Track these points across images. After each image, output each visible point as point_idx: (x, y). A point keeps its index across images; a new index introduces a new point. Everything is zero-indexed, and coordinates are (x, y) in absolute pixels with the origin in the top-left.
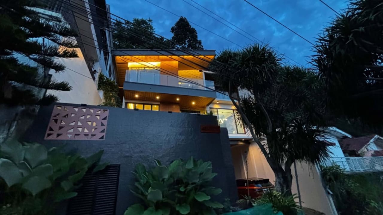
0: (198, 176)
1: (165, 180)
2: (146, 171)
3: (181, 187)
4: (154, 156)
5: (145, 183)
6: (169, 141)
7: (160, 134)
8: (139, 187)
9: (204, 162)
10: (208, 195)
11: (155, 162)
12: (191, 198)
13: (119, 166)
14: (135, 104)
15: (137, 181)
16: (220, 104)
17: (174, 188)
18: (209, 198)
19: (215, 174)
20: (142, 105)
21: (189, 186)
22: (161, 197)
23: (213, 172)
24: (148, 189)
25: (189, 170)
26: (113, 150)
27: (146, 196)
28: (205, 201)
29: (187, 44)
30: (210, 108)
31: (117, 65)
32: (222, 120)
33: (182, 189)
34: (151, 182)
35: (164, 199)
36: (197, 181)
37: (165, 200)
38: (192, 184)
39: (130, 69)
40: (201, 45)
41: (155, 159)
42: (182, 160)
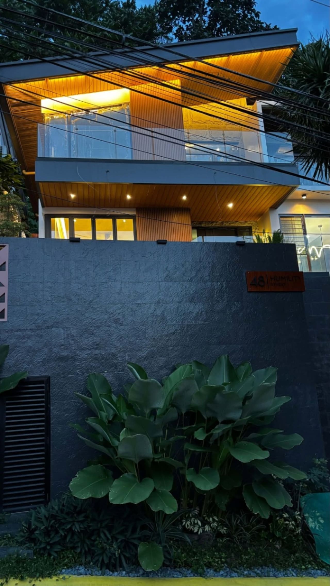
0: (240, 404)
1: (158, 413)
2: (110, 391)
3: (197, 429)
4: (129, 355)
5: (111, 419)
6: (163, 318)
7: (139, 302)
8: (98, 428)
9: (255, 369)
10: (264, 449)
11: (131, 369)
12: (222, 455)
13: (47, 381)
14: (70, 217)
15: (92, 413)
16: (309, 202)
17: (182, 433)
18: (266, 455)
19: (285, 400)
20: (89, 221)
21: (216, 427)
22: (148, 451)
23: (278, 394)
24: (119, 434)
25: (217, 390)
26: (30, 343)
27: (115, 449)
28: (256, 461)
29: (209, 13)
30: (282, 216)
31: (12, 109)
32: (319, 250)
33: (200, 435)
34: (124, 415)
35: (157, 456)
36: (236, 415)
37: (159, 458)
38: (226, 422)
39: (46, 118)
40: (253, 11)
41: (129, 363)
42: (198, 364)
